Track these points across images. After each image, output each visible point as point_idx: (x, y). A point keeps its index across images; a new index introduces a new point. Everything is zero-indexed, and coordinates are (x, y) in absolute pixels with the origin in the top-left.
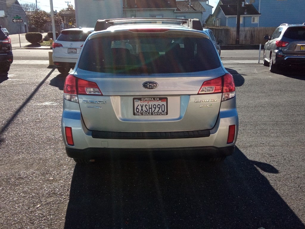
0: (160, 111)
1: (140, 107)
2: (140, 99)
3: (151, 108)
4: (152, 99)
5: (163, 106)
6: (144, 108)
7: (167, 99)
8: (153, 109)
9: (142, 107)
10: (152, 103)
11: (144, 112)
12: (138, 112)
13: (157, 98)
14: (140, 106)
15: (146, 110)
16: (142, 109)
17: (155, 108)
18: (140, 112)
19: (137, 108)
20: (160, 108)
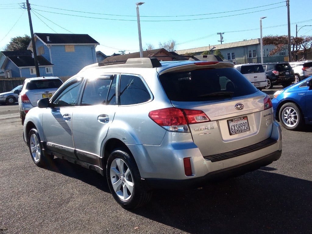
0: (245, 128)
1: (233, 128)
2: (232, 121)
3: (240, 127)
4: (239, 119)
5: (246, 123)
6: (236, 128)
7: (247, 117)
8: (241, 127)
9: (234, 127)
10: (239, 122)
11: (236, 131)
12: (233, 132)
13: (242, 117)
14: (233, 126)
15: (237, 130)
16: (235, 129)
17: (242, 126)
18: (234, 131)
19: (232, 129)
20: (244, 126)
